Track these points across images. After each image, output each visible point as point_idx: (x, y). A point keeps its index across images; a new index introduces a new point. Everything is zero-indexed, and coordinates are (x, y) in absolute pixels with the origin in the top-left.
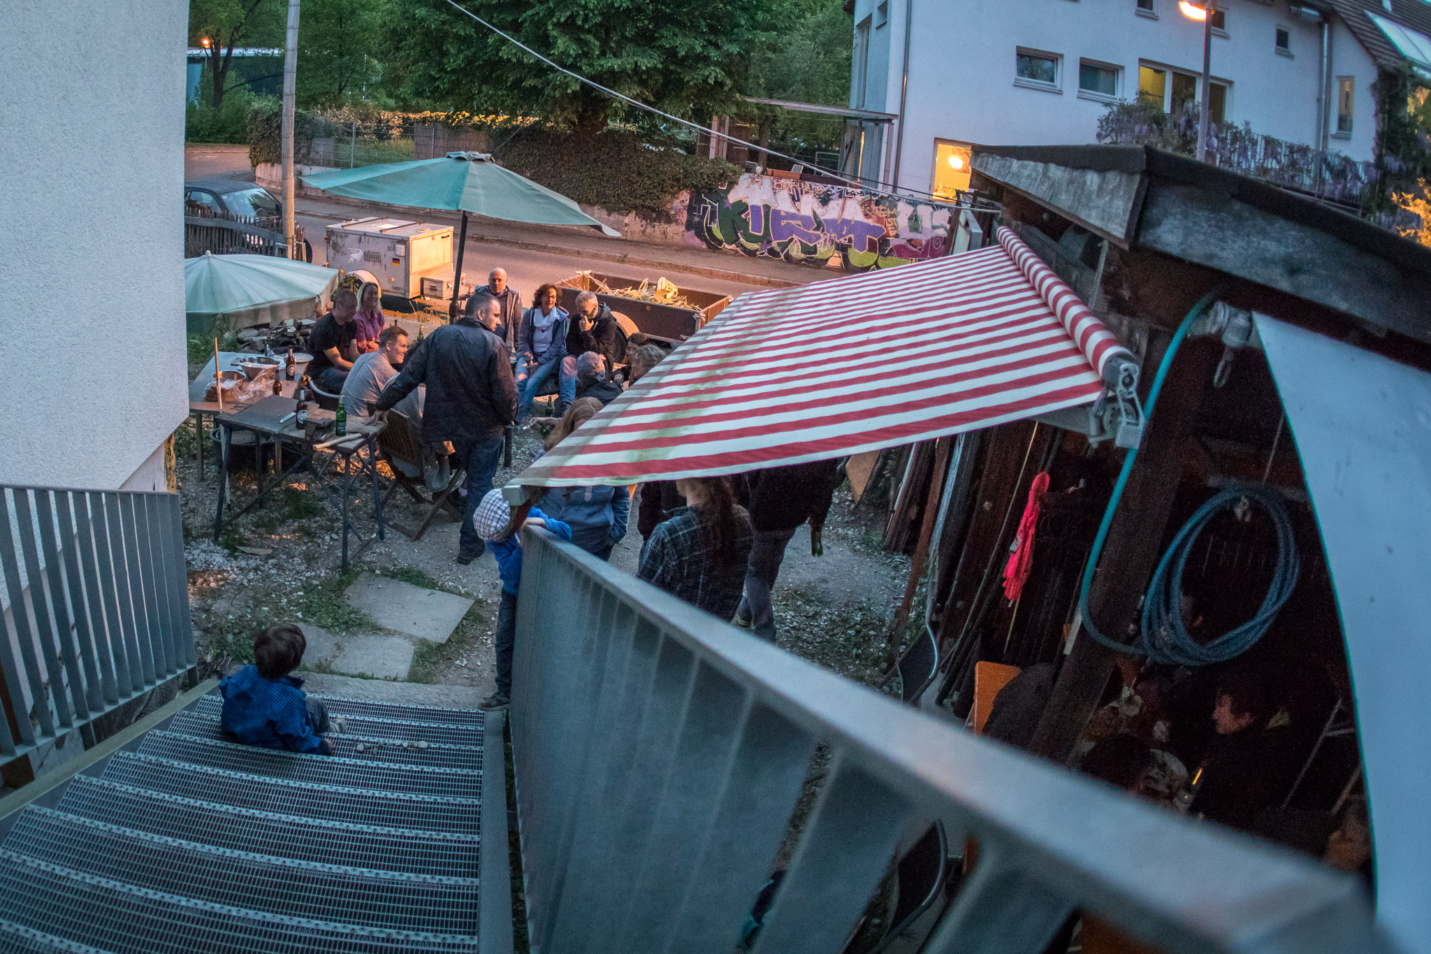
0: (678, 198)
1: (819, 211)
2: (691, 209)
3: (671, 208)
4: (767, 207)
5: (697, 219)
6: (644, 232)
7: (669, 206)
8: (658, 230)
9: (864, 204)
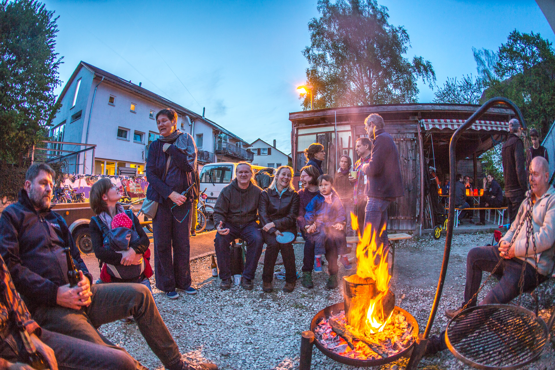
1: (72, 185)
9: (87, 180)
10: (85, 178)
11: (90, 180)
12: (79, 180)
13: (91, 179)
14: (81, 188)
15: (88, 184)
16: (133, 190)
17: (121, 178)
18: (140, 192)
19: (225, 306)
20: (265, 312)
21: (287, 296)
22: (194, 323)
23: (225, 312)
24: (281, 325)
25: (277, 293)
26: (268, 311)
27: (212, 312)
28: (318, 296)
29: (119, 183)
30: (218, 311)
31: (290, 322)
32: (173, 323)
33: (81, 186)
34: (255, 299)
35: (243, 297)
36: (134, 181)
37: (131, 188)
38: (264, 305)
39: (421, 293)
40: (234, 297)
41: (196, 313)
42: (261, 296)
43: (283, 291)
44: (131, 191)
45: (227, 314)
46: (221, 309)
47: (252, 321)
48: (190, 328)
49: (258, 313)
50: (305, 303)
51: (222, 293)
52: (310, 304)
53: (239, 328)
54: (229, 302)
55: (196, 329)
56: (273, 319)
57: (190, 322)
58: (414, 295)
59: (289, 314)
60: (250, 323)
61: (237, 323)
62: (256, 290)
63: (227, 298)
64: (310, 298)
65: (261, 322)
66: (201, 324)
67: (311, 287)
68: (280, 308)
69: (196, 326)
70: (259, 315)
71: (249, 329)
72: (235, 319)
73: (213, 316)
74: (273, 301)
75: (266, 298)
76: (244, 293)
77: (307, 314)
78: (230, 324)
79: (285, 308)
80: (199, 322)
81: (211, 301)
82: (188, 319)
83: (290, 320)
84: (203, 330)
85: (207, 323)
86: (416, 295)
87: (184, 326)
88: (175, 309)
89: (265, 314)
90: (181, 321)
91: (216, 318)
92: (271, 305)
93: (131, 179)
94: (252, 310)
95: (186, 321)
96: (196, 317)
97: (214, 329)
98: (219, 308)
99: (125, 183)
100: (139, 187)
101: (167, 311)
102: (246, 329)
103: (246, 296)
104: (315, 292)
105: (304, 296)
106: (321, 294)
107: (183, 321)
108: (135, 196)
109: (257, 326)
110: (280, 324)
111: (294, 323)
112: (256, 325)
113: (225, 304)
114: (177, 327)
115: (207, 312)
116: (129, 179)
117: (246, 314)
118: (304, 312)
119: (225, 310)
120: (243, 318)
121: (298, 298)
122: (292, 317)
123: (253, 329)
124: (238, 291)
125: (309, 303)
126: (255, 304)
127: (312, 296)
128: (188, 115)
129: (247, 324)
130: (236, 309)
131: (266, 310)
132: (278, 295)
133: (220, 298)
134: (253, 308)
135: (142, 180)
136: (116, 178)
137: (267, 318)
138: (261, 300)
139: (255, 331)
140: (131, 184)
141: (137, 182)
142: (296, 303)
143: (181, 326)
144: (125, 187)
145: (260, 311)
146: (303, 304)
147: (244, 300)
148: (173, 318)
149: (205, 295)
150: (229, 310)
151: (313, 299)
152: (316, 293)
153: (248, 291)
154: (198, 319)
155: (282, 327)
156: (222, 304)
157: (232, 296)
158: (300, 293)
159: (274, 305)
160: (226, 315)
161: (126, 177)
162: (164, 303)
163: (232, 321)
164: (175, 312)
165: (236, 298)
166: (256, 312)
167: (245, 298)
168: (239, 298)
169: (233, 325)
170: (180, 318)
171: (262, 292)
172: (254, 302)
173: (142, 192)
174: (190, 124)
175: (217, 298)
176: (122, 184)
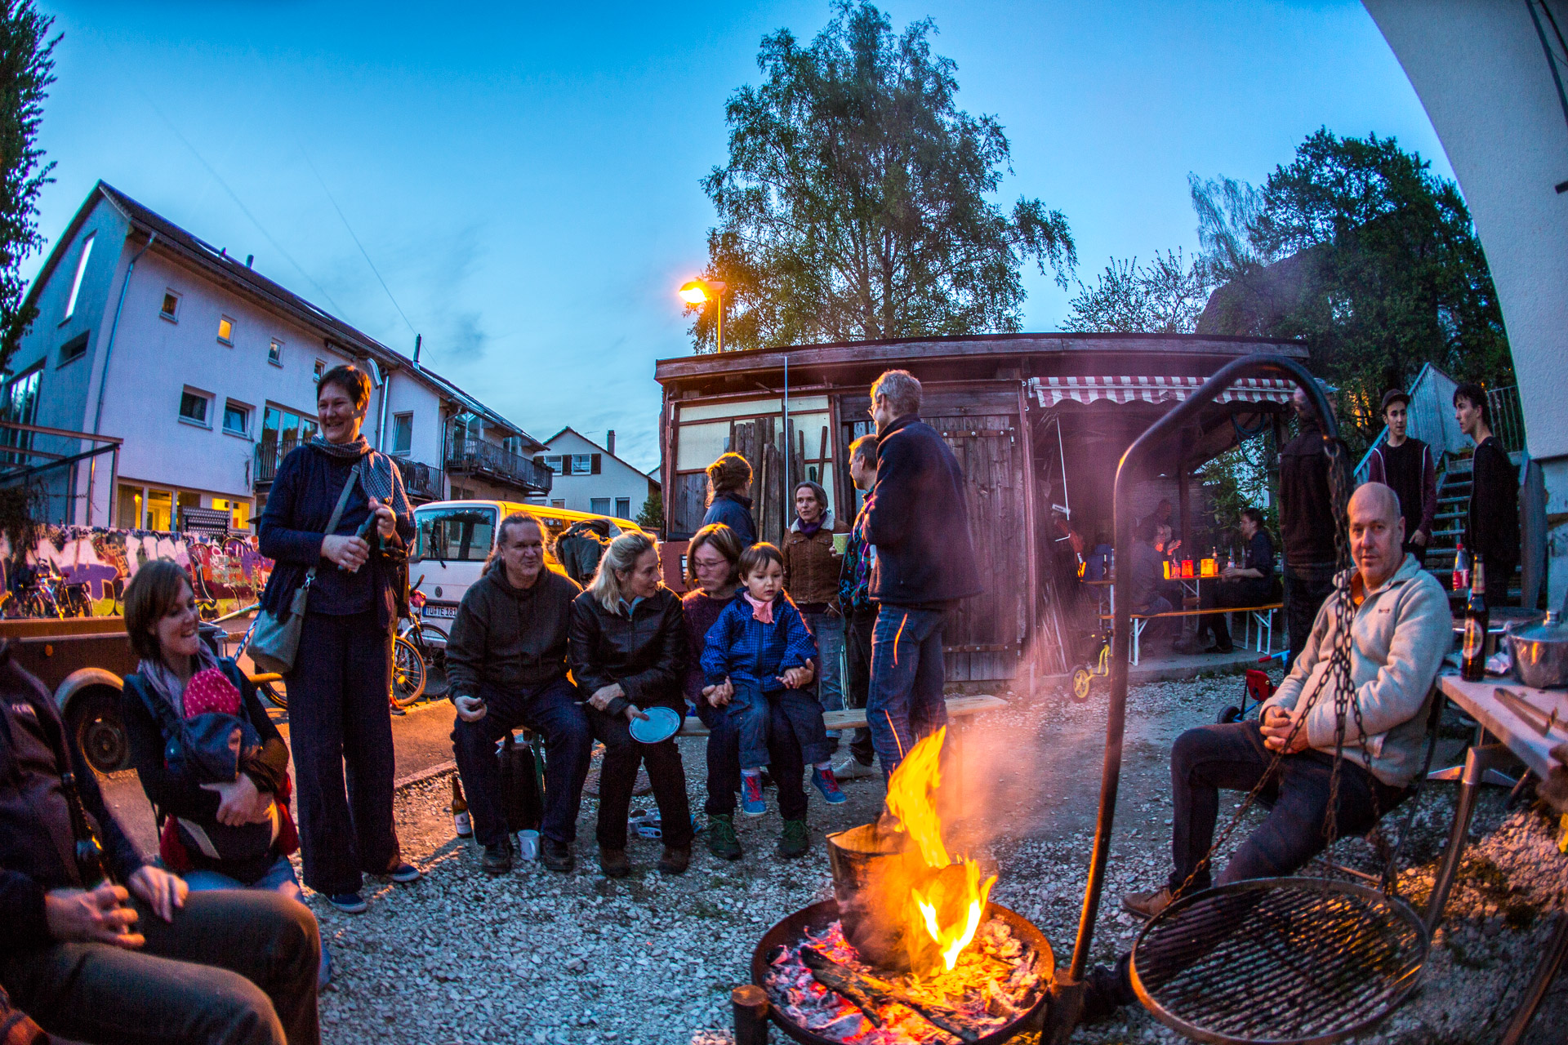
1: (57, 558)
9: (97, 544)
10: (91, 536)
11: (105, 546)
12: (74, 544)
13: (108, 541)
14: (82, 567)
15: (100, 557)
16: (220, 576)
17: (188, 540)
18: (239, 584)
19: (503, 921)
20: (616, 934)
21: (672, 885)
22: (427, 978)
23: (508, 940)
24: (668, 968)
25: (643, 878)
26: (624, 930)
27: (472, 942)
28: (759, 881)
29: (182, 554)
30: (486, 938)
31: (691, 959)
32: (369, 978)
33: (82, 561)
34: (584, 898)
35: (550, 893)
36: (223, 550)
37: (215, 572)
38: (612, 915)
39: (1048, 853)
40: (525, 894)
41: (427, 947)
42: (600, 888)
43: (658, 872)
44: (216, 580)
45: (513, 945)
46: (495, 932)
47: (586, 963)
48: (419, 991)
49: (598, 939)
50: (723, 902)
51: (493, 885)
52: (740, 905)
53: (553, 983)
54: (513, 911)
55: (435, 994)
56: (642, 954)
57: (416, 972)
58: (1028, 861)
59: (683, 935)
60: (580, 967)
61: (544, 969)
62: (584, 873)
63: (507, 897)
64: (737, 888)
65: (610, 965)
66: (446, 979)
67: (735, 856)
68: (657, 921)
69: (434, 986)
70: (603, 944)
71: (580, 984)
72: (536, 959)
73: (476, 954)
74: (636, 900)
75: (614, 894)
76: (550, 882)
77: (735, 933)
78: (526, 975)
79: (669, 920)
80: (441, 974)
81: (463, 908)
82: (410, 965)
83: (689, 951)
84: (454, 995)
85: (463, 975)
86: (1035, 862)
87: (401, 985)
88: (370, 938)
89: (617, 940)
90: (390, 973)
91: (484, 958)
92: (631, 913)
93: (215, 542)
94: (580, 931)
95: (404, 972)
96: (428, 958)
97: (484, 992)
98: (488, 929)
99: (198, 556)
100: (236, 566)
101: (348, 944)
102: (571, 986)
103: (557, 892)
104: (747, 869)
105: (718, 883)
106: (766, 875)
107: (395, 971)
108: (227, 594)
109: (603, 975)
110: (663, 965)
111: (701, 960)
112: (597, 973)
113: (505, 915)
114: (384, 991)
115: (457, 943)
116: (209, 544)
117: (565, 943)
118: (724, 927)
119: (507, 933)
120: (558, 954)
121: (702, 889)
122: (692, 944)
123: (591, 983)
124: (535, 876)
125: (736, 900)
126: (586, 912)
127: (740, 881)
128: (373, 356)
129: (574, 971)
130: (535, 928)
131: (619, 928)
132: (645, 883)
133: (488, 900)
134: (581, 926)
135: (246, 546)
136: (174, 539)
137: (625, 950)
138: (600, 899)
139: (598, 989)
140: (214, 560)
141: (232, 554)
142: (699, 905)
143: (393, 986)
144: (200, 566)
145: (604, 931)
146: (720, 906)
147: (553, 902)
148: (367, 965)
149: (446, 894)
150: (516, 934)
151: (745, 889)
152: (752, 872)
153: (562, 876)
154: (438, 965)
155: (669, 974)
156: (496, 917)
157: (519, 893)
158: (707, 874)
159: (640, 911)
160: (513, 950)
161: (201, 539)
162: (335, 921)
163: (531, 966)
164: (372, 947)
165: (531, 898)
166: (594, 936)
167: (555, 896)
168: (539, 896)
169: (535, 976)
170: (386, 964)
171: (600, 877)
172: (583, 906)
173: (246, 582)
174: (379, 382)
175: (478, 899)
176: (192, 559)
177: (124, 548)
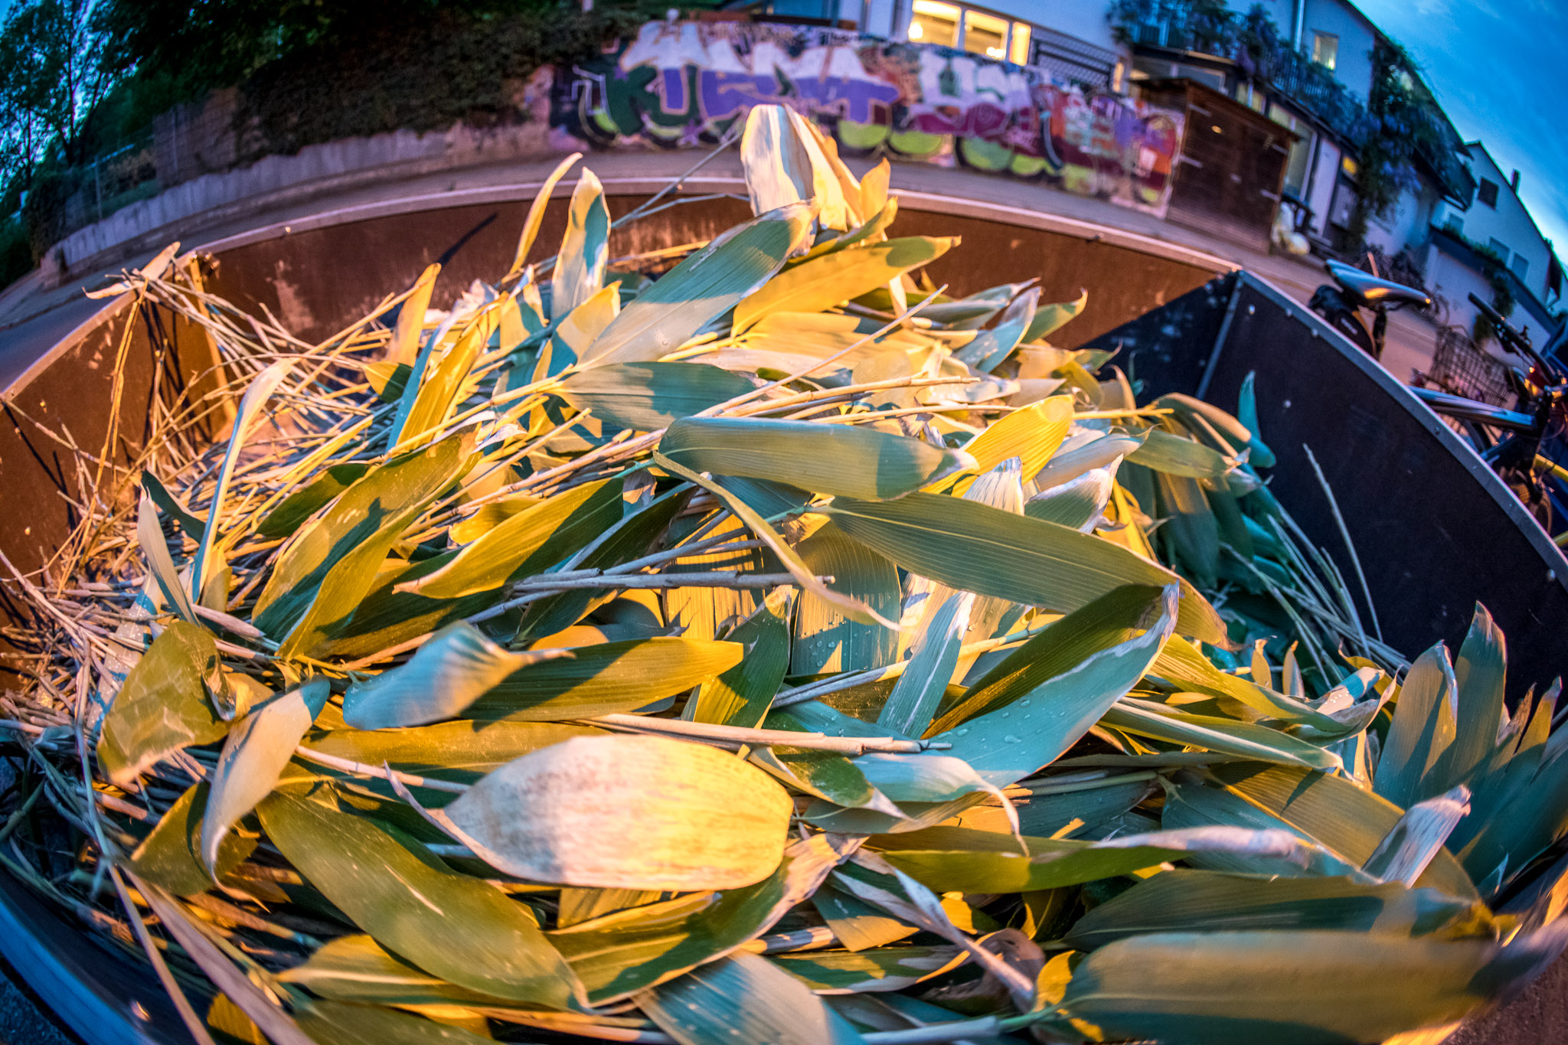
0: (530, 81)
1: (788, 67)
2: (556, 94)
3: (523, 100)
4: (692, 69)
5: (567, 108)
6: (479, 149)
7: (517, 97)
8: (501, 140)
9: (866, 54)
10: (856, 44)
11: (881, 58)
12: (823, 51)
13: (888, 53)
14: (833, 81)
15: (869, 70)
16: (1077, 135)
18: (1105, 154)
29: (1019, 93)
33: (834, 72)
36: (1088, 103)
37: (1070, 128)
99: (1045, 100)
100: (1105, 129)
116: (1065, 88)
141: (1101, 112)
144: (1046, 115)
173: (1116, 154)
176: (1035, 102)
177: (915, 65)
